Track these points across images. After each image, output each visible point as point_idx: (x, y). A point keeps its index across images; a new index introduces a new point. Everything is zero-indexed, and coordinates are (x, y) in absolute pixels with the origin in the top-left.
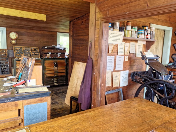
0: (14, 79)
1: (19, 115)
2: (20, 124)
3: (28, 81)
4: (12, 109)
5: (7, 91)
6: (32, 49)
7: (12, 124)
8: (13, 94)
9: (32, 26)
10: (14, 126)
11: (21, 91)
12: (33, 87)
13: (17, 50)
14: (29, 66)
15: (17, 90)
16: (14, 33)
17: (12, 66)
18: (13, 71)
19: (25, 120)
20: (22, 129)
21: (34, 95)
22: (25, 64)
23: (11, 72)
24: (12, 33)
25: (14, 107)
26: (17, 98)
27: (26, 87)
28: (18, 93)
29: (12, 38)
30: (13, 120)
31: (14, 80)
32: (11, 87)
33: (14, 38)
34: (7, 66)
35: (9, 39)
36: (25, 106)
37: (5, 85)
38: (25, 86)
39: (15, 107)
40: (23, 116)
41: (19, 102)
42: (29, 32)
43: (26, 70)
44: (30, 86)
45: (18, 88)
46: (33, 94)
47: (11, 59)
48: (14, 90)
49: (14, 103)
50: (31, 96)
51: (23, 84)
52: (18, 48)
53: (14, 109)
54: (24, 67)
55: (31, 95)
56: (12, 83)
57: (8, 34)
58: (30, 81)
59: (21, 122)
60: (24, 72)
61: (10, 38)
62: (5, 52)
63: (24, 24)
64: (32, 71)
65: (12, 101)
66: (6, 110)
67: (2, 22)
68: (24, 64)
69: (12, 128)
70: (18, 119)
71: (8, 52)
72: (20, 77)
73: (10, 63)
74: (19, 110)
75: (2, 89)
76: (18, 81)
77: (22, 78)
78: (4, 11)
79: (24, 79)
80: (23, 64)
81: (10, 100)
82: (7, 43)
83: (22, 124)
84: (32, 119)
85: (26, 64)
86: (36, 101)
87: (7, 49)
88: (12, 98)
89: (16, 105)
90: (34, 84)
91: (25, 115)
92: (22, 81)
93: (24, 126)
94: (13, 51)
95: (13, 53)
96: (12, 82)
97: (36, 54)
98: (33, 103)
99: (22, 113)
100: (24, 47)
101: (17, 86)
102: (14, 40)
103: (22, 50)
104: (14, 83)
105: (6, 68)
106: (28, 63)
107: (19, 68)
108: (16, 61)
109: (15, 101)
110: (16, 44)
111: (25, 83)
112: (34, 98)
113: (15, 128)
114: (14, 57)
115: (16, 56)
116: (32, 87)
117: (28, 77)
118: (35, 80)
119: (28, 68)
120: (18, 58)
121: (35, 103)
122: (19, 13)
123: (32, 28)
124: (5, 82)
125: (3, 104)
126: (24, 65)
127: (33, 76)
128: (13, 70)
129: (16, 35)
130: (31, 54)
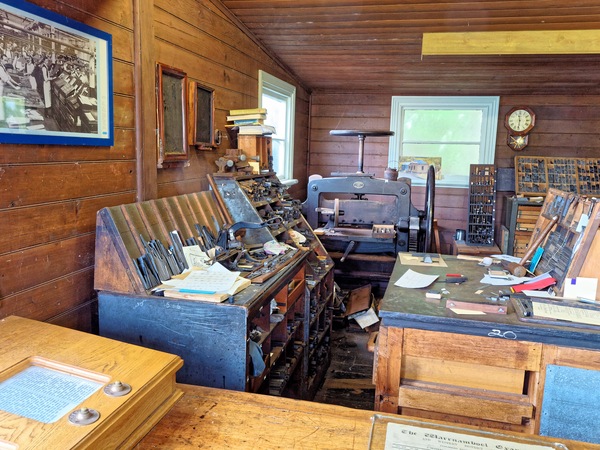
0: (516, 265)
1: (525, 391)
2: (525, 421)
3: (568, 281)
4: (504, 364)
5: (494, 299)
6: (583, 166)
7: (501, 412)
8: (513, 316)
9: (594, 81)
10: (505, 421)
11: (540, 311)
12: (587, 308)
13: (526, 169)
14: (579, 229)
15: (526, 306)
16: (523, 111)
17: (503, 222)
18: (507, 239)
19: (545, 413)
20: (543, 445)
21: (591, 336)
22: (560, 217)
23: (497, 242)
24: (518, 112)
25: (513, 359)
26: (527, 333)
27: (560, 302)
28: (529, 315)
29: (516, 130)
30: (505, 401)
31: (516, 270)
32: (507, 292)
33: (521, 129)
34: (490, 218)
35: (505, 132)
36: (552, 367)
37: (487, 279)
38: (553, 296)
39: (517, 358)
40: (540, 399)
41: (534, 348)
42: (578, 103)
43: (561, 241)
44: (572, 301)
45: (529, 298)
46: (587, 332)
47: (504, 199)
48: (517, 302)
49: (515, 344)
50: (578, 339)
51: (546, 289)
52: (529, 161)
53: (512, 365)
54: (553, 230)
55: (578, 334)
56: (510, 279)
57: (504, 115)
58: (574, 282)
59: (530, 416)
60: (552, 248)
61: (508, 128)
62: (487, 173)
63: (563, 76)
64: (588, 245)
65: (510, 337)
66: (487, 361)
67: (493, 78)
68: (555, 218)
69: (498, 425)
70: (522, 404)
71: (496, 177)
72: (535, 261)
73: (500, 212)
74: (528, 374)
75: (479, 292)
76: (527, 275)
77: (544, 265)
78: (507, 41)
79: (552, 273)
80: (550, 219)
81: (503, 331)
82: (497, 146)
83: (532, 423)
84: (570, 422)
85: (564, 221)
86: (594, 359)
87: (496, 166)
88: (511, 326)
89: (522, 356)
90: (591, 297)
91: (547, 396)
92: (545, 276)
93: (537, 432)
94: (513, 173)
95: (513, 180)
96: (509, 276)
97: (594, 183)
98: (582, 364)
99: (536, 386)
100: (552, 159)
101: (528, 293)
102: (522, 134)
103: (543, 169)
104: (517, 280)
105: (484, 227)
106: (571, 217)
107: (535, 232)
108: (520, 207)
109: (519, 339)
110: (525, 149)
111: (553, 286)
112: (587, 347)
113: (508, 427)
114: (513, 193)
115: (520, 190)
116: (581, 307)
117: (567, 268)
118: (594, 282)
119: (572, 235)
120: (528, 197)
121: (589, 365)
122: (558, 41)
123: (595, 87)
124: (485, 270)
125: (483, 341)
126: (556, 222)
127: (589, 265)
128: (505, 235)
129: (529, 118)
130: (577, 184)
